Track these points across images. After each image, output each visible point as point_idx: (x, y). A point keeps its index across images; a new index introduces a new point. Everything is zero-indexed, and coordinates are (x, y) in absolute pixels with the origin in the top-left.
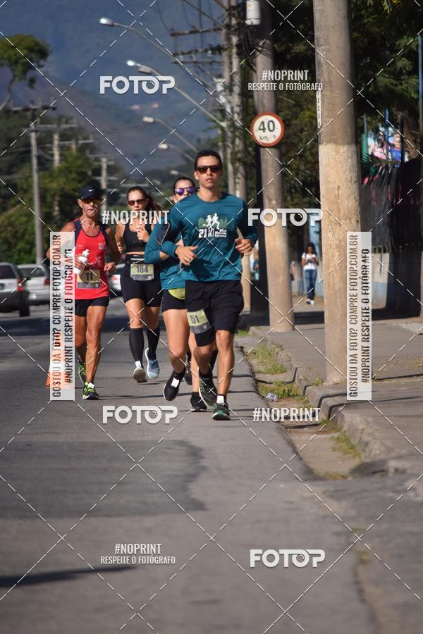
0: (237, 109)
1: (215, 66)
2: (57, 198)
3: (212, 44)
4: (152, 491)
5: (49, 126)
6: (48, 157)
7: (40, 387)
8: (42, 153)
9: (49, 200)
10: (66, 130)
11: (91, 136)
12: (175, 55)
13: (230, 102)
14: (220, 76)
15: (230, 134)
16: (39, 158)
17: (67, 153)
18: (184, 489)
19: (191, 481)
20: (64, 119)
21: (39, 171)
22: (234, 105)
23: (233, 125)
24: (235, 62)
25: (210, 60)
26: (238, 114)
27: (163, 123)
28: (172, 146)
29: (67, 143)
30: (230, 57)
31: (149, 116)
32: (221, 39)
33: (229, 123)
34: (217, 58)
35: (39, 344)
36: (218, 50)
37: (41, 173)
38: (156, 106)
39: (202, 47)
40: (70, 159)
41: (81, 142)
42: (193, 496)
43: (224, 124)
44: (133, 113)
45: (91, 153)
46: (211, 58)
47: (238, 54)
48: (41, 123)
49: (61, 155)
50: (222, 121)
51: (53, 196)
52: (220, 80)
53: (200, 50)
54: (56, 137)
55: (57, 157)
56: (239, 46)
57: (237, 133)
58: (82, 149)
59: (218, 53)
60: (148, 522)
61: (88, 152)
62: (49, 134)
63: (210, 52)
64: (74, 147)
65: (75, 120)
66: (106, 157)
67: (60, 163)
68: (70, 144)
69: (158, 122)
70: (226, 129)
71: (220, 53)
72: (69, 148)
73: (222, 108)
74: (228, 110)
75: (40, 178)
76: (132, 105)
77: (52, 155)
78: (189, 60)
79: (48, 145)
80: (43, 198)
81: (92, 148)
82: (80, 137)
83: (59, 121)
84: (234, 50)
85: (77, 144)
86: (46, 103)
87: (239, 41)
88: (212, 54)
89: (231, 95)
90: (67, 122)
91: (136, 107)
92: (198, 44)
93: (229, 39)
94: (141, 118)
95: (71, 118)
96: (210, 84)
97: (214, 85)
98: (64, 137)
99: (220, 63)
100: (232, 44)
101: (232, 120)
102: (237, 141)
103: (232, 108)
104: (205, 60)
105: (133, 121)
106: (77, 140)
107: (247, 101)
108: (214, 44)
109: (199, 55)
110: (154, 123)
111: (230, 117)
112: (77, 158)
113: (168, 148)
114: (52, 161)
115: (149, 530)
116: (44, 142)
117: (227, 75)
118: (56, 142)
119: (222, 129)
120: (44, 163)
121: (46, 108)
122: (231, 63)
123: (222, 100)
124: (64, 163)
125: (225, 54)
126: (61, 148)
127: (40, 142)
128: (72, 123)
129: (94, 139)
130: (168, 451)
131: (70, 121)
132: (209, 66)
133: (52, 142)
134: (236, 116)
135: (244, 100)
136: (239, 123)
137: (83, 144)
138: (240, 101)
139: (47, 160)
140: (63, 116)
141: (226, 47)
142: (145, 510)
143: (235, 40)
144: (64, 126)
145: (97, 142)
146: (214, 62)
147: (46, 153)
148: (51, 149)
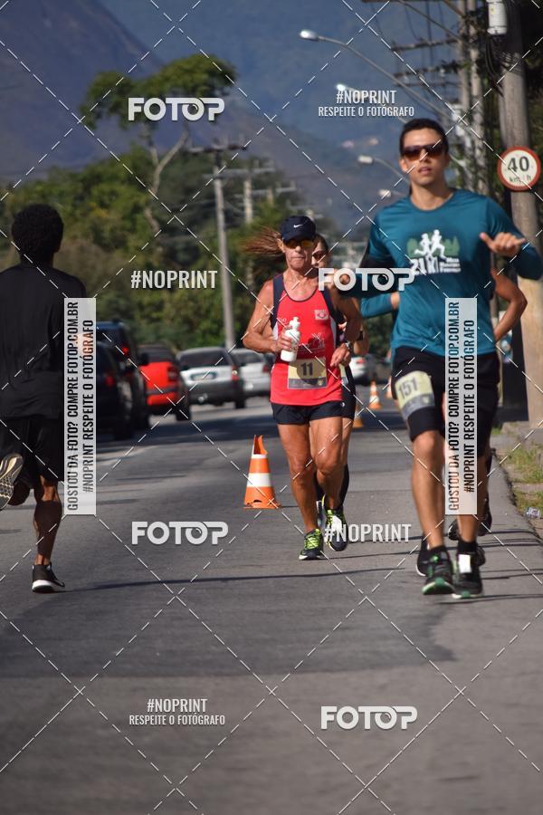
0: (479, 144)
1: (449, 89)
2: (251, 263)
3: (446, 60)
4: (385, 638)
5: (239, 171)
6: (237, 211)
7: (236, 507)
8: (230, 206)
9: (240, 265)
10: (260, 175)
11: (293, 183)
12: (398, 75)
13: (469, 134)
14: (456, 101)
15: (470, 176)
16: (226, 213)
17: (261, 205)
18: (426, 634)
19: (435, 624)
20: (257, 162)
21: (226, 228)
22: (475, 137)
23: (474, 163)
24: (476, 82)
25: (442, 81)
26: (480, 149)
27: (385, 164)
28: (396, 193)
29: (261, 192)
30: (469, 76)
31: (365, 155)
32: (456, 53)
33: (469, 162)
34: (452, 77)
35: (232, 451)
36: (453, 67)
37: (230, 231)
38: (374, 141)
39: (432, 65)
40: (267, 213)
41: (280, 190)
42: (438, 643)
43: (462, 163)
44: (344, 152)
45: (293, 204)
46: (443, 78)
47: (479, 72)
48: (229, 167)
49: (255, 208)
50: (460, 158)
51: (245, 262)
52: (457, 106)
53: (430, 68)
54: (247, 185)
55: (249, 211)
56: (479, 62)
57: (480, 174)
58: (281, 200)
59: (452, 71)
60: (381, 677)
61: (288, 202)
62: (239, 182)
63: (442, 71)
64: (270, 197)
65: (271, 163)
66: (311, 209)
67: (253, 218)
68: (266, 194)
69: (378, 163)
70: (466, 169)
71: (456, 72)
72: (264, 199)
73: (460, 142)
74: (468, 144)
75: (229, 238)
76: (344, 141)
77: (243, 208)
78: (415, 81)
79: (237, 196)
80: (232, 265)
81: (294, 198)
82: (278, 184)
83: (251, 164)
84: (474, 68)
85: (274, 192)
86: (233, 142)
87: (479, 55)
88: (446, 73)
89: (471, 125)
90: (261, 165)
91: (349, 144)
92: (428, 61)
93: (467, 54)
94: (355, 158)
95: (266, 160)
96: (443, 112)
97: (450, 112)
98: (258, 184)
99: (456, 85)
100: (471, 60)
101: (473, 157)
102: (481, 184)
103: (473, 142)
104: (437, 81)
105: (345, 161)
106: (274, 188)
107: (492, 133)
108: (448, 61)
109: (429, 75)
110: (373, 163)
111: (471, 153)
112: (275, 211)
113: (392, 195)
114: (242, 216)
115: (383, 687)
116: (232, 192)
117: (465, 99)
118: (248, 192)
119: (461, 169)
120: (233, 219)
121: (233, 148)
122: (470, 84)
123: (460, 131)
124: (258, 219)
125: (462, 73)
126: (255, 198)
127: (227, 193)
128: (268, 167)
129: (297, 186)
130: (404, 585)
131: (266, 164)
132: (442, 89)
133: (242, 192)
134: (478, 152)
135: (489, 131)
136: (481, 162)
137: (282, 194)
138: (482, 133)
139: (237, 215)
140: (256, 158)
141: (463, 63)
142: (376, 663)
143: (474, 54)
144: (257, 171)
145: (300, 191)
146: (448, 83)
147: (236, 206)
148: (241, 201)
